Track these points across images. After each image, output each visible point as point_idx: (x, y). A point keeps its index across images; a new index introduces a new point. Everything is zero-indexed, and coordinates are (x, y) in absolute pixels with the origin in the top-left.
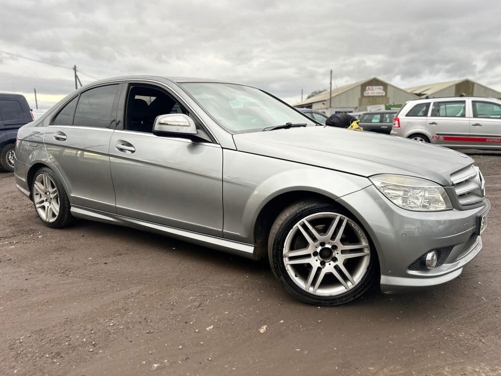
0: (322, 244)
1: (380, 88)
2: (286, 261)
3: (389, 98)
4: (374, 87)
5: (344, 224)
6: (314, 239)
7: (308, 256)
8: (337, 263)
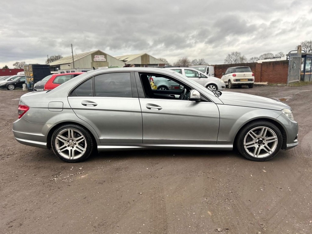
0: (258, 139)
1: (102, 57)
2: (245, 147)
3: (108, 63)
4: (99, 56)
5: (266, 130)
6: (255, 137)
7: (253, 144)
8: (265, 145)
